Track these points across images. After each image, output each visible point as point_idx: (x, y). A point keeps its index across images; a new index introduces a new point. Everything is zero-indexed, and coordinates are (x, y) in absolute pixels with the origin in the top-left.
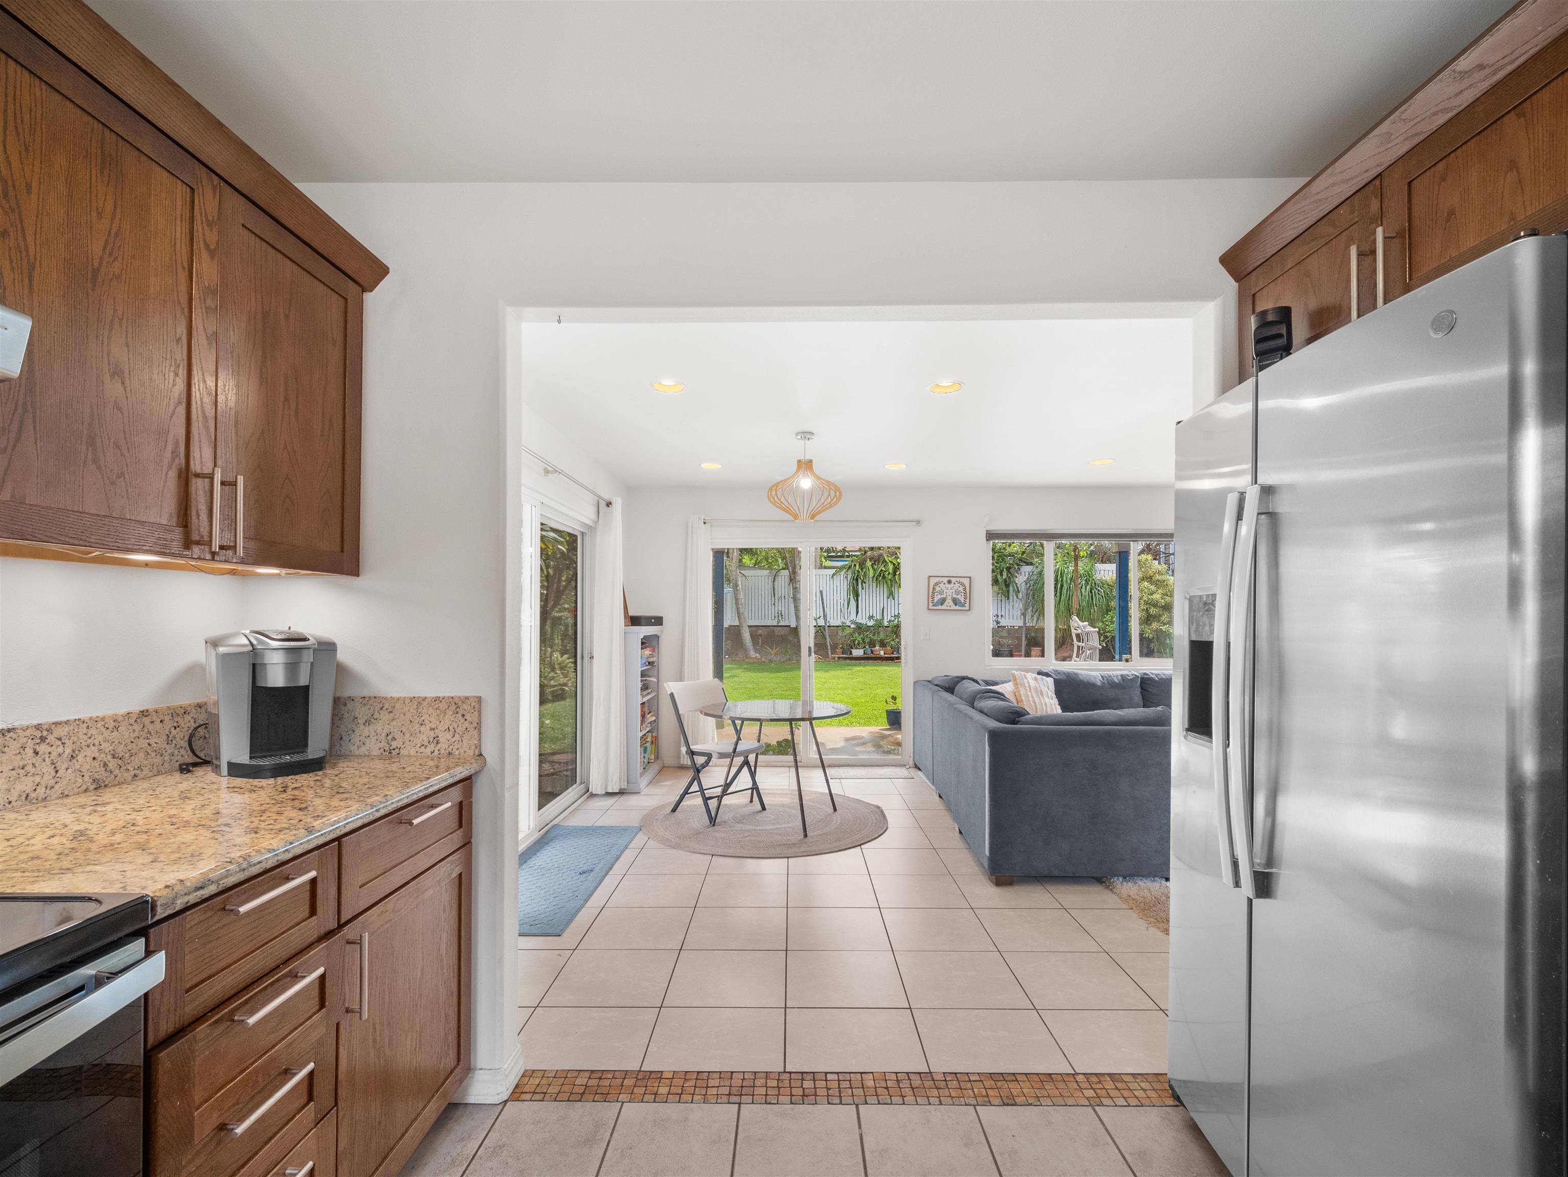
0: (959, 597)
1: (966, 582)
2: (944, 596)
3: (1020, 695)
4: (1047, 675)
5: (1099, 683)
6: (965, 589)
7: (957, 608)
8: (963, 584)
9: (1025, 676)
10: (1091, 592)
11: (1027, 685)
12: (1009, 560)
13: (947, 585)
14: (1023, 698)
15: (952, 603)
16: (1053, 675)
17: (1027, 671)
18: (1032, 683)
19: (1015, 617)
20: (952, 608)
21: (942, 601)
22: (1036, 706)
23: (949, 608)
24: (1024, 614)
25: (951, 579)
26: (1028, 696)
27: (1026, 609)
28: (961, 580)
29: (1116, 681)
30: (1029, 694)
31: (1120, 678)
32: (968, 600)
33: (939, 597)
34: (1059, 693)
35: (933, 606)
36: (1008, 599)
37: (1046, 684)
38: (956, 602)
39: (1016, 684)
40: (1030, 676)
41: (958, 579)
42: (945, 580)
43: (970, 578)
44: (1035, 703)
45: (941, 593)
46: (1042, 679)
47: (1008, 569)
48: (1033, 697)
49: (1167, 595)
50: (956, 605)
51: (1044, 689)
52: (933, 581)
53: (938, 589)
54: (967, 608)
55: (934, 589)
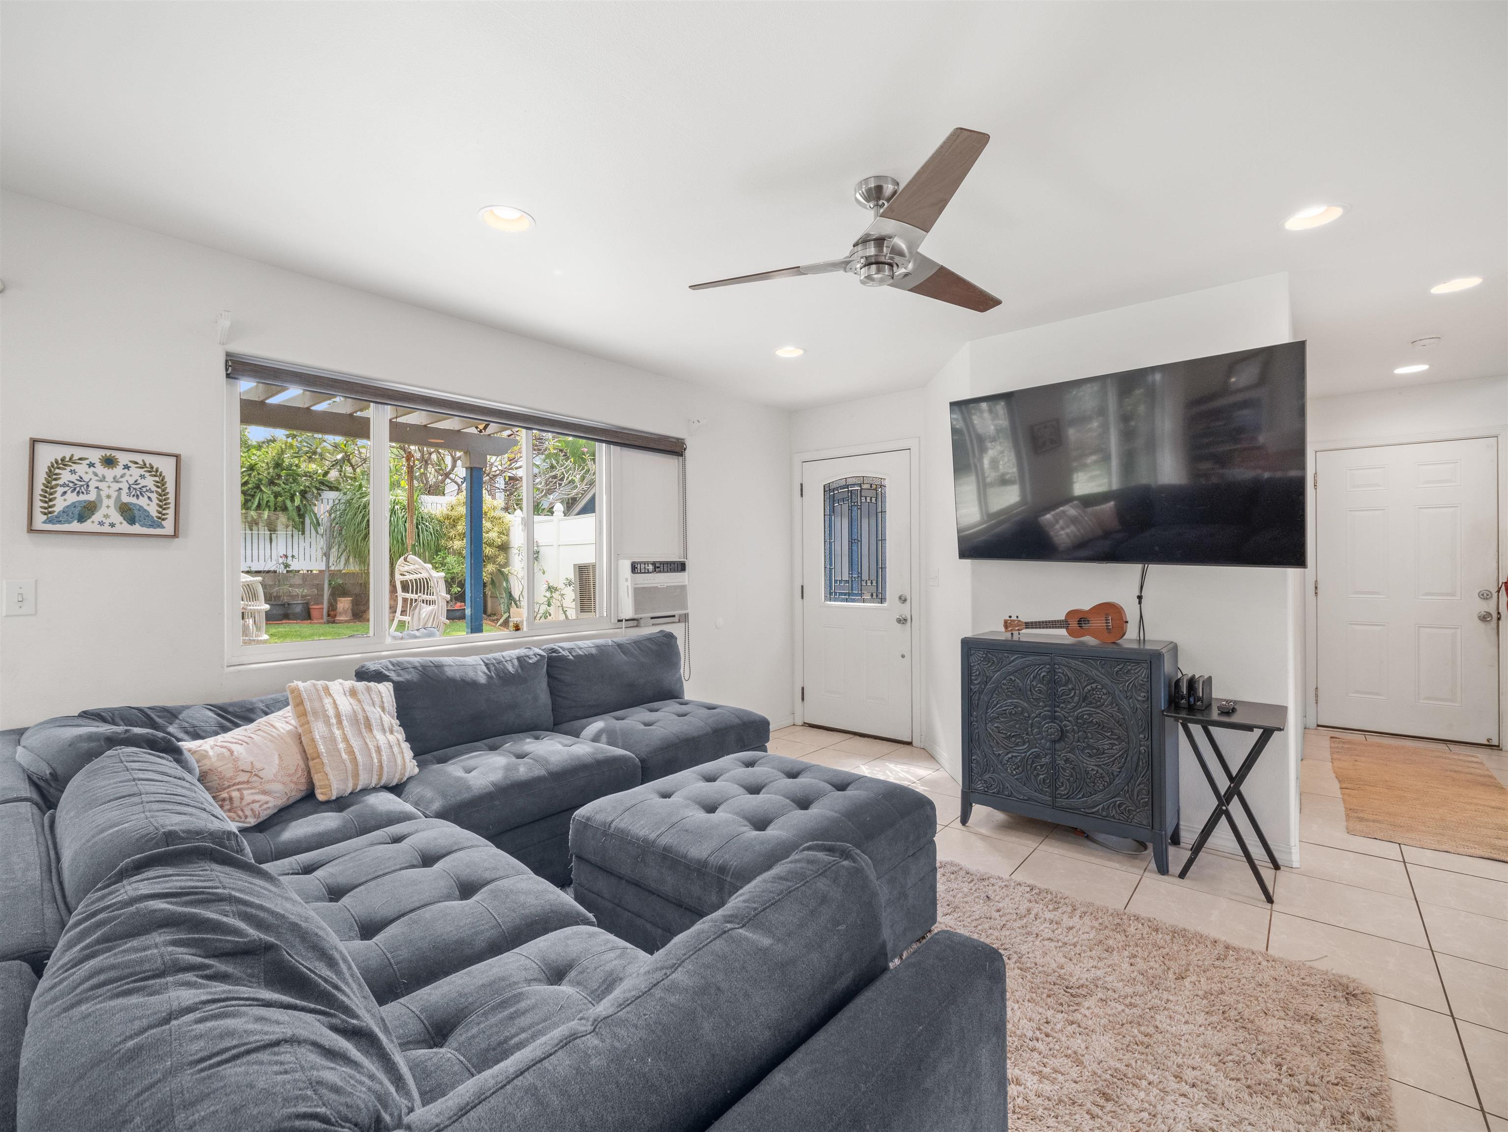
0: (143, 502)
1: (167, 467)
2: (92, 497)
3: (313, 740)
4: (378, 677)
5: (482, 679)
6: (161, 483)
7: (137, 529)
8: (153, 471)
9: (327, 689)
10: (417, 528)
11: (331, 712)
12: (304, 481)
13: (100, 469)
14: (322, 748)
15: (116, 517)
16: (393, 675)
17: (330, 672)
18: (345, 704)
19: (313, 558)
20: (118, 529)
21: (86, 511)
22: (354, 760)
23: (106, 529)
24: (327, 555)
25: (114, 453)
26: (333, 740)
27: (330, 548)
28: (149, 459)
29: (511, 669)
30: (337, 733)
31: (516, 662)
32: (171, 512)
33: (72, 498)
34: (404, 714)
35: (49, 521)
36: (303, 533)
37: (377, 700)
38: (129, 513)
39: (302, 714)
40: (339, 687)
41: (139, 458)
42: (95, 456)
43: (177, 457)
44: (351, 752)
45: (81, 486)
46: (369, 689)
47: (303, 493)
48: (346, 739)
49: (504, 534)
50: (132, 521)
51: (374, 713)
52: (46, 456)
53: (65, 476)
54: (168, 527)
55: (51, 475)
